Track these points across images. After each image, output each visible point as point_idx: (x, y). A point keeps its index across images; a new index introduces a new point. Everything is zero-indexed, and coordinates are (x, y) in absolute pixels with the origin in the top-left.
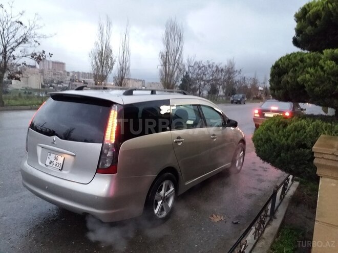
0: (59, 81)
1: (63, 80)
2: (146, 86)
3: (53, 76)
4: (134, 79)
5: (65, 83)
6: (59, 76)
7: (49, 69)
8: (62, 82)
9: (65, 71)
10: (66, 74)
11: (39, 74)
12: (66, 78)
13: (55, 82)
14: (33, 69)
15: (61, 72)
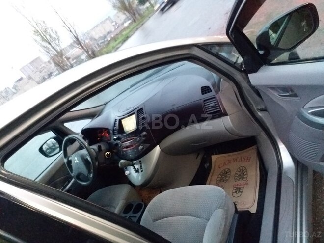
0: (49, 75)
1: (51, 71)
2: (114, 20)
3: (40, 74)
4: (101, 23)
5: (54, 72)
6: (45, 70)
7: (33, 71)
8: (51, 73)
9: (45, 63)
10: (48, 64)
11: (30, 81)
12: (51, 67)
13: (46, 77)
14: (22, 81)
15: (43, 65)
